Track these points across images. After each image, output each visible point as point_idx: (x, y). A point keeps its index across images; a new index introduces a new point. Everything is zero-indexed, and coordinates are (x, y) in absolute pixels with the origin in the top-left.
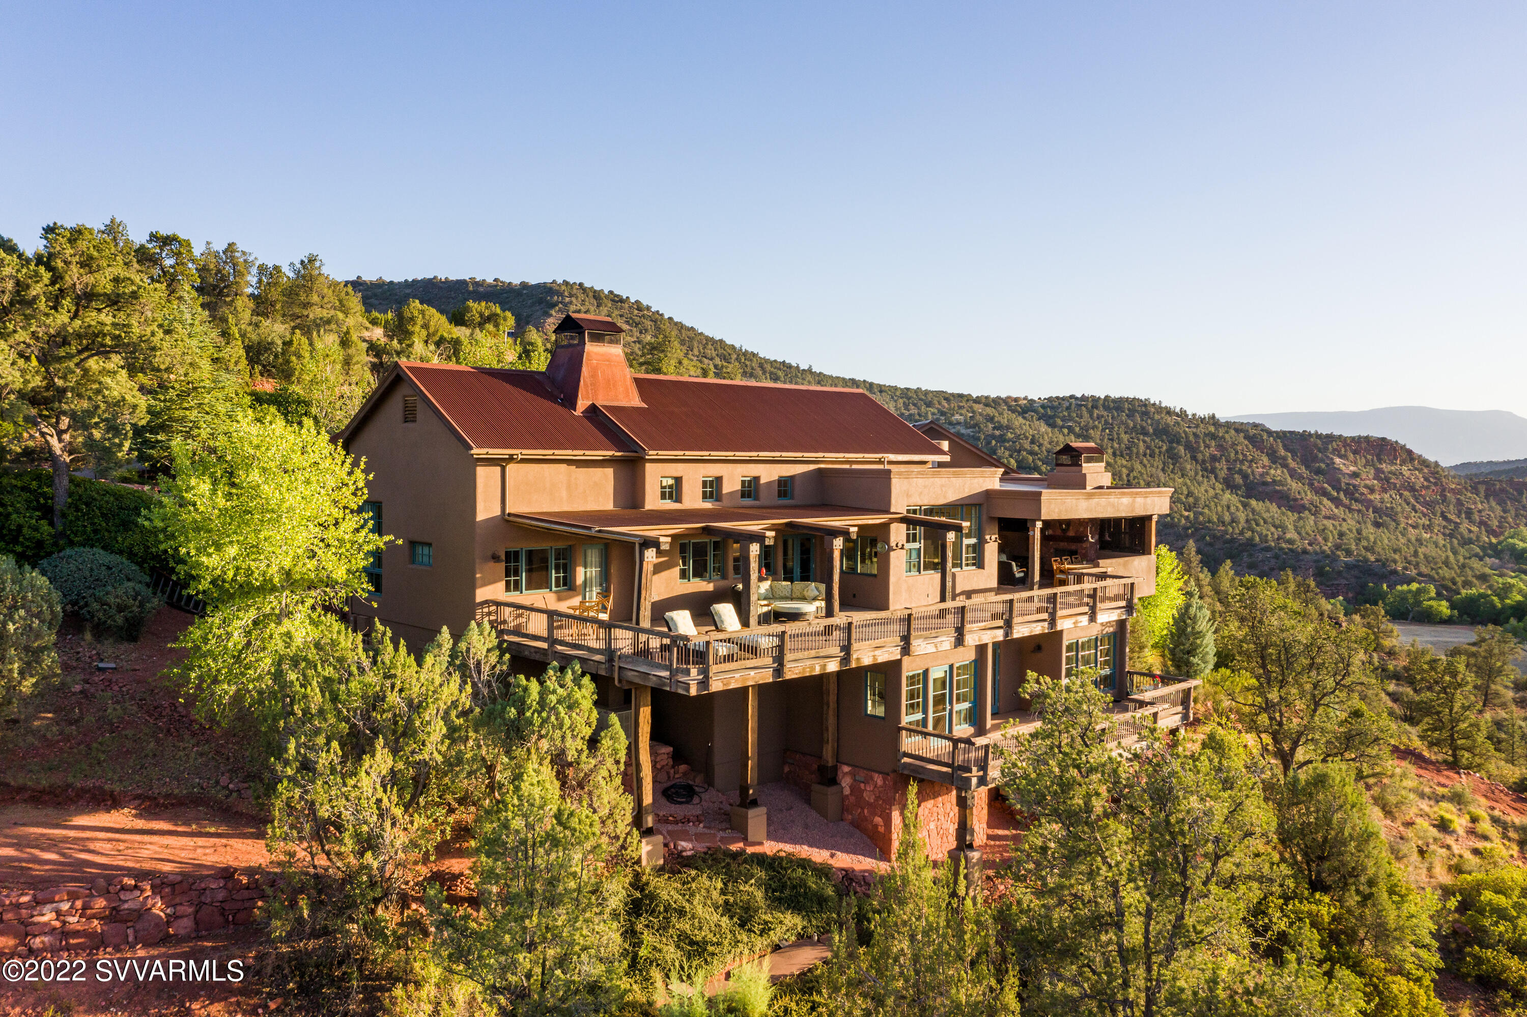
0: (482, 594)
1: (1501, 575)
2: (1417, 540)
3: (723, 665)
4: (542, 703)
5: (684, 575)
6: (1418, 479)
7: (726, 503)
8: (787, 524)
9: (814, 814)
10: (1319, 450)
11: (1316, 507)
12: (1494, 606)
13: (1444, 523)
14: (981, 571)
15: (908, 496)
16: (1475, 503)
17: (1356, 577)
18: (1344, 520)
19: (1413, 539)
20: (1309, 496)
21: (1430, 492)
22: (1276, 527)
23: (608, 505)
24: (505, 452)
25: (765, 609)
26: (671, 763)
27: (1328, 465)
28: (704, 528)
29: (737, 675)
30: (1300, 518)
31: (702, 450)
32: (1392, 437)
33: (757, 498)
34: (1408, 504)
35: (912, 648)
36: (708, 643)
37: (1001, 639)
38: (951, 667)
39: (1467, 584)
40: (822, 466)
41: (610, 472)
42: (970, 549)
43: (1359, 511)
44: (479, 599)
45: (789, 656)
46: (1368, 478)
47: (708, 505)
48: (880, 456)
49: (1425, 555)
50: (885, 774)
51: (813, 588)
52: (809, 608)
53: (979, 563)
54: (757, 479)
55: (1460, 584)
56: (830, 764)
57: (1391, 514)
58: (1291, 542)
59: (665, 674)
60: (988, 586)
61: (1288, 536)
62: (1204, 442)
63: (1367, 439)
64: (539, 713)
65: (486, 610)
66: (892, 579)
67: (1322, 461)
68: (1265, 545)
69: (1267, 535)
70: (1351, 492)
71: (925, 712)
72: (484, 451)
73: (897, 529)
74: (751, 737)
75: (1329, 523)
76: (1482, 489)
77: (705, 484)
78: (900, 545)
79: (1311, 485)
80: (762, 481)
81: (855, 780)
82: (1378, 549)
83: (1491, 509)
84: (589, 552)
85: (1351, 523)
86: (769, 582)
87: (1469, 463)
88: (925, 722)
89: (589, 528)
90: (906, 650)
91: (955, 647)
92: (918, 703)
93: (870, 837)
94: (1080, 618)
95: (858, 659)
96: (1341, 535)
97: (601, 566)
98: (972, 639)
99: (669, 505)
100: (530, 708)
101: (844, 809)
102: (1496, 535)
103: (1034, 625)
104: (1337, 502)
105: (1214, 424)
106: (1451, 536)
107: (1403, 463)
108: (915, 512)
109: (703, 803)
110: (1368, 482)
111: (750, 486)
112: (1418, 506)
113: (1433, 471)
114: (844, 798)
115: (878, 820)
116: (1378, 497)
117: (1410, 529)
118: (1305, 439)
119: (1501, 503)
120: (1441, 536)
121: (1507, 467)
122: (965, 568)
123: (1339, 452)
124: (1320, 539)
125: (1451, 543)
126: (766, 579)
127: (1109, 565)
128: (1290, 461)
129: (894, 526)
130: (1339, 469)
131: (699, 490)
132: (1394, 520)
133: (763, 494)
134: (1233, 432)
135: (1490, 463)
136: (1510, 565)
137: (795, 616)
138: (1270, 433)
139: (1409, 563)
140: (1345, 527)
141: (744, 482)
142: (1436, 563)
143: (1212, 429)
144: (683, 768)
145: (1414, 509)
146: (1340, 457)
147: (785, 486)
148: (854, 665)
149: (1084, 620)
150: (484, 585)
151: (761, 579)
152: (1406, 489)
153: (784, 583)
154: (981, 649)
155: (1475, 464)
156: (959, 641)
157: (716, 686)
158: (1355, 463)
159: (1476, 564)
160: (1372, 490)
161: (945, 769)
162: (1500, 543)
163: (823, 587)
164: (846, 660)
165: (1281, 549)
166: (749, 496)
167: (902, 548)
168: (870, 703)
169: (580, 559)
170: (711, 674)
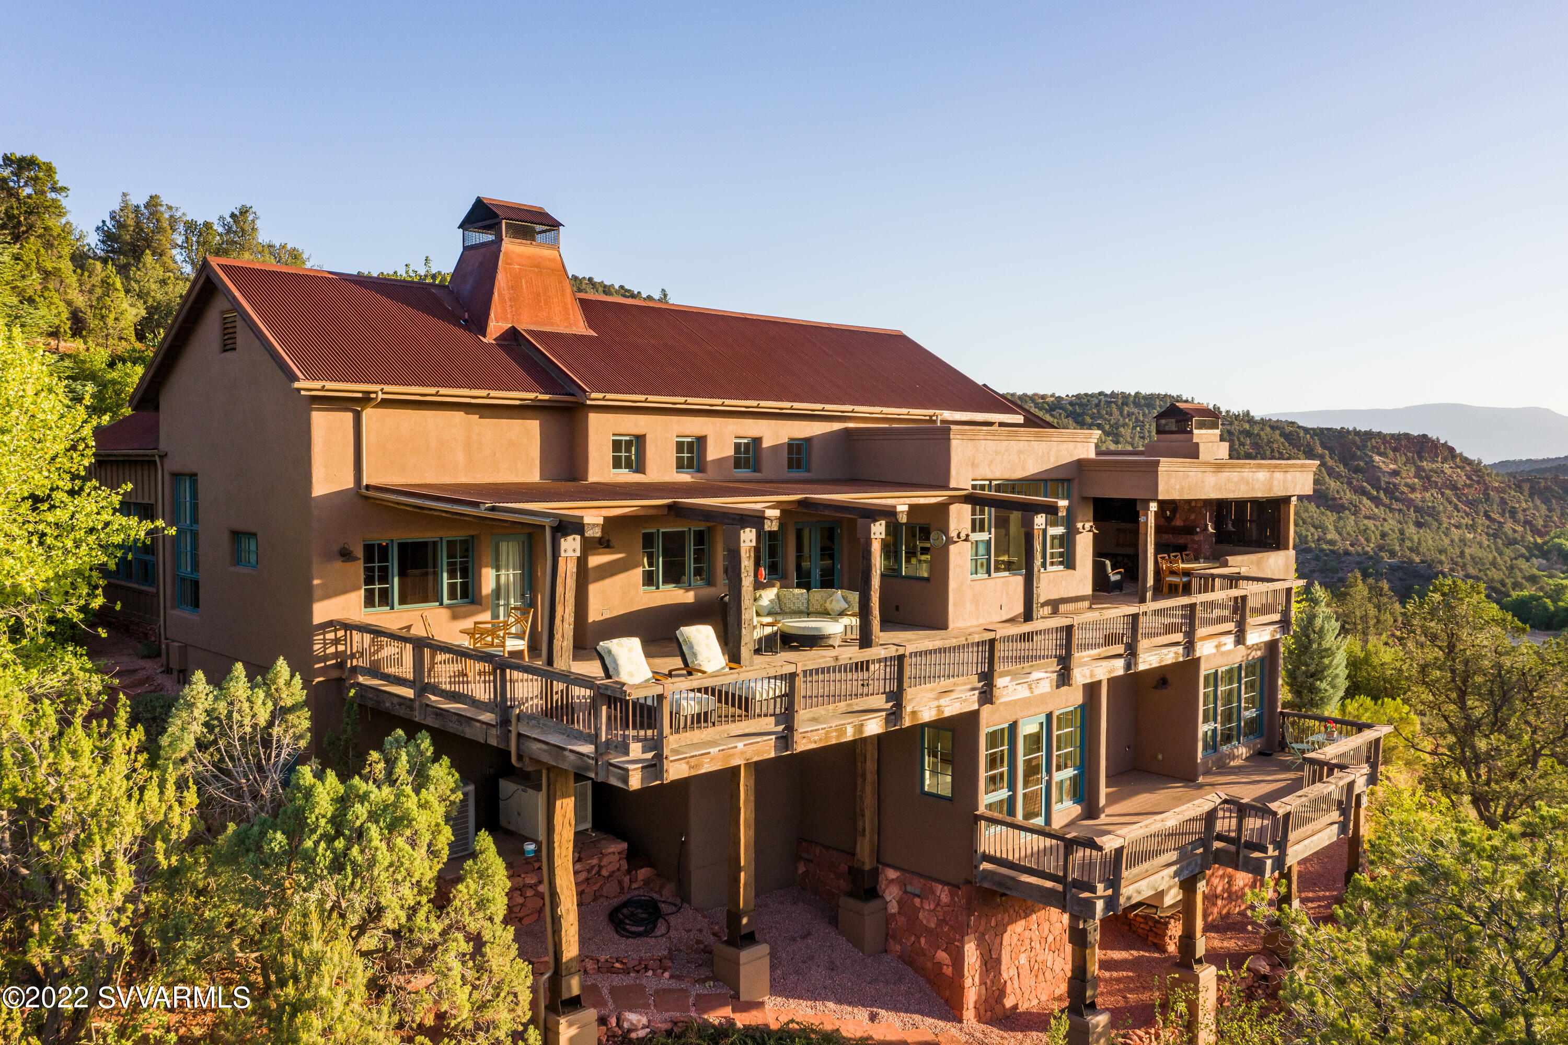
0: (322, 611)
1: (1551, 576)
2: (1461, 540)
3: (688, 734)
4: (338, 821)
5: (649, 579)
6: (1461, 478)
7: (711, 474)
8: (799, 502)
9: (842, 940)
10: (1358, 448)
11: (1356, 506)
12: (1546, 609)
13: (1488, 523)
14: (1071, 572)
15: (974, 465)
16: (1519, 502)
17: (1401, 579)
18: (1385, 520)
19: (1457, 540)
20: (1348, 495)
21: (1472, 491)
22: (1316, 527)
23: (535, 477)
24: (356, 388)
25: (768, 630)
26: (625, 865)
27: (1367, 463)
28: (670, 507)
29: (714, 750)
30: (1340, 518)
31: (674, 395)
32: (1432, 435)
33: (757, 469)
34: (1450, 503)
35: (996, 692)
36: (661, 697)
37: (1121, 672)
38: (1049, 716)
39: (1517, 586)
40: (851, 425)
41: (533, 427)
42: (1056, 542)
43: (1400, 511)
44: (317, 619)
45: (802, 715)
46: (1408, 476)
47: (685, 477)
48: (931, 412)
49: (1471, 555)
50: (954, 887)
51: (838, 598)
52: (834, 628)
53: (1069, 562)
54: (757, 441)
55: (1509, 585)
56: (867, 867)
57: (1433, 513)
58: (1332, 542)
59: (587, 749)
60: (1080, 593)
61: (1329, 537)
62: (1239, 439)
63: (1407, 435)
64: (330, 840)
65: (331, 636)
66: (953, 584)
67: (1361, 459)
68: (1304, 546)
69: (1306, 536)
70: (1391, 491)
71: (1012, 787)
72: (318, 384)
73: (959, 513)
74: (745, 835)
75: (1370, 523)
76: (1526, 486)
77: (680, 447)
78: (963, 536)
79: (1349, 483)
80: (766, 444)
81: (906, 892)
82: (1423, 549)
83: (1536, 508)
84: (503, 546)
85: (1392, 524)
86: (775, 590)
87: (1508, 461)
88: (1012, 800)
89: (476, 505)
90: (987, 695)
91: (1058, 687)
92: (1002, 774)
93: (929, 981)
94: (1224, 639)
95: (914, 713)
96: (1384, 535)
97: (522, 567)
98: (1081, 675)
99: (625, 476)
100: (313, 831)
101: (889, 935)
102: (1541, 535)
103: (1165, 651)
104: (1376, 501)
105: (1248, 421)
106: (1495, 536)
107: (1445, 460)
108: (982, 487)
109: (673, 933)
110: (1408, 480)
111: (747, 450)
112: (1460, 505)
113: (1475, 470)
114: (889, 918)
115: (942, 956)
116: (1419, 496)
117: (1453, 529)
118: (1343, 437)
119: (1546, 501)
120: (1484, 537)
121: (1549, 465)
122: (1049, 568)
123: (1378, 449)
124: (1362, 540)
125: (1495, 543)
126: (770, 585)
127: (1240, 563)
128: (1328, 458)
129: (954, 509)
130: (1378, 467)
131: (672, 455)
132: (1436, 520)
133: (766, 463)
134: (1268, 429)
135: (1529, 461)
136: (1558, 566)
137: (813, 641)
138: (1306, 430)
139: (1456, 564)
140: (1386, 528)
141: (737, 446)
142: (1483, 564)
143: (1247, 426)
144: (643, 873)
145: (1456, 508)
146: (1380, 454)
147: (799, 451)
148: (907, 723)
149: (1229, 640)
150: (327, 596)
151: (758, 586)
152: (1447, 487)
153: (797, 591)
154: (1092, 689)
155: (1514, 462)
156: (1064, 678)
157: (675, 771)
158: (1395, 461)
159: (1522, 564)
160: (1413, 489)
161: (1049, 884)
162: (1545, 543)
163: (854, 597)
164: (895, 714)
165: (1322, 550)
166: (747, 466)
167: (966, 540)
168: (927, 774)
169: (487, 554)
170: (666, 752)
